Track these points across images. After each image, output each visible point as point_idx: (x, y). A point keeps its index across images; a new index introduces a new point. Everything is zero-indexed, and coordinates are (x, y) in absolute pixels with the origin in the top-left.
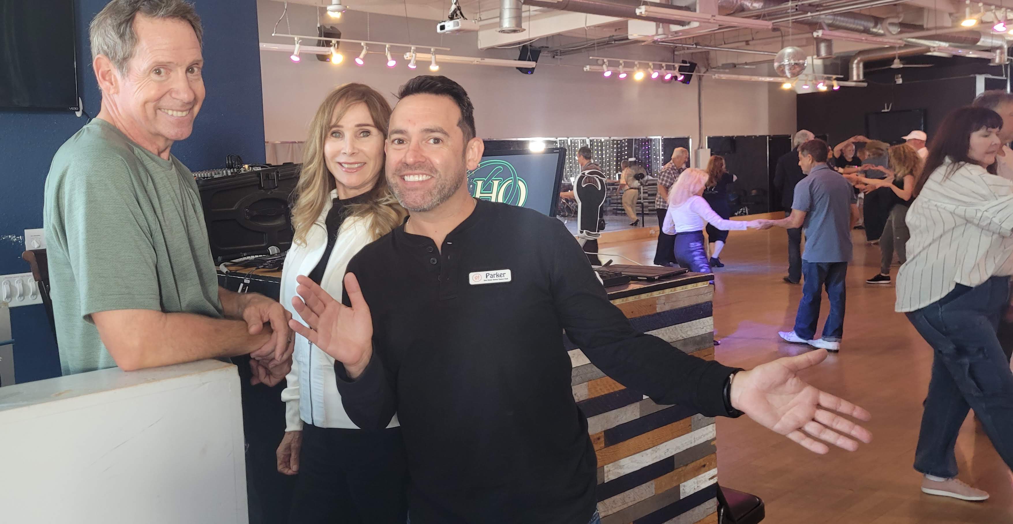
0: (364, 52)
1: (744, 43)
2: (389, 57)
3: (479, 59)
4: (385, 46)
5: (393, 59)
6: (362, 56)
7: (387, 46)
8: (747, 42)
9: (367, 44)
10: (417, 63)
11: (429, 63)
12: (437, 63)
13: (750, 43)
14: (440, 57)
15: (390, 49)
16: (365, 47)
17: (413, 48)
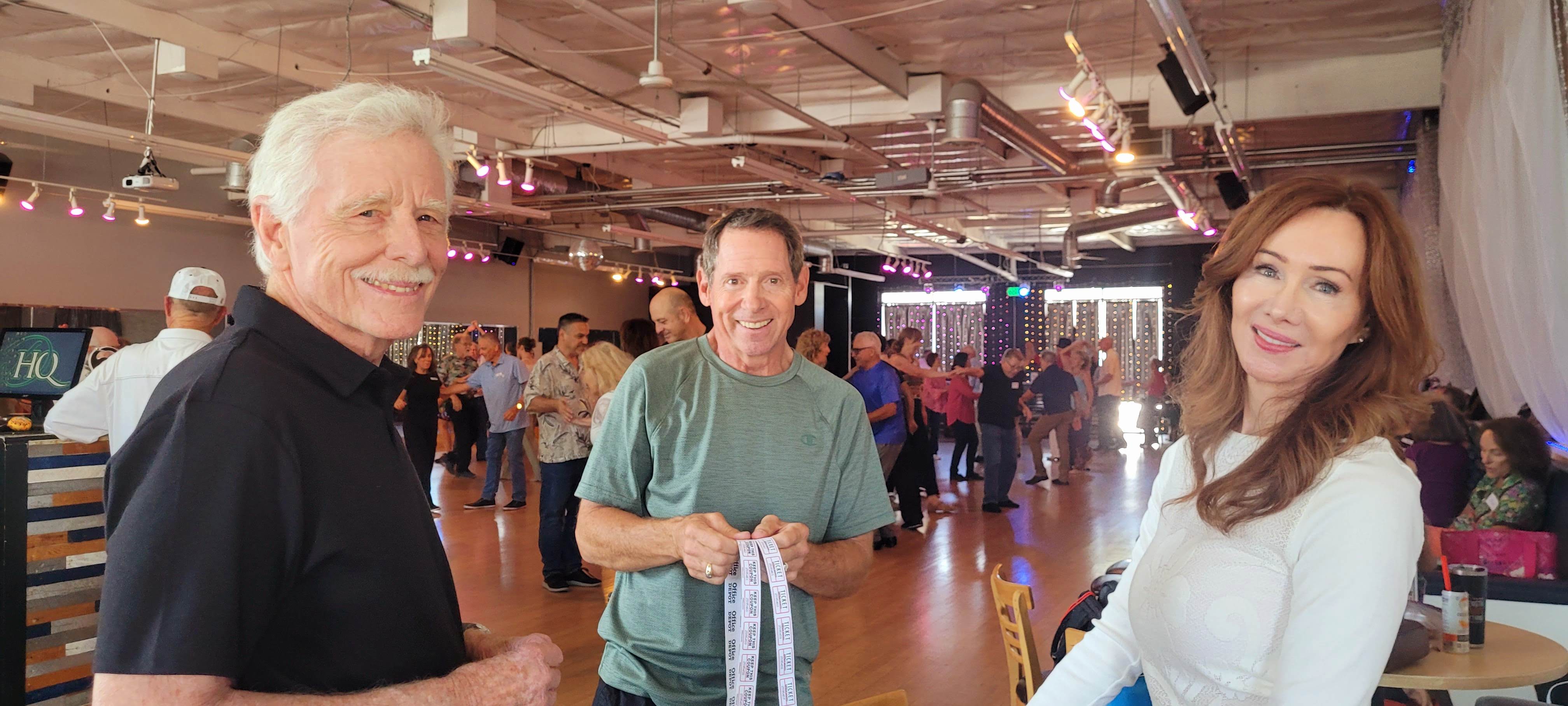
0: (34, 195)
1: (573, 226)
2: (74, 203)
3: (216, 216)
4: (69, 190)
5: (79, 206)
6: (32, 198)
7: (72, 190)
8: (577, 225)
9: (40, 186)
10: (117, 212)
11: (136, 214)
12: (147, 215)
13: (580, 226)
14: (151, 208)
15: (76, 195)
16: (37, 189)
17: (111, 195)
